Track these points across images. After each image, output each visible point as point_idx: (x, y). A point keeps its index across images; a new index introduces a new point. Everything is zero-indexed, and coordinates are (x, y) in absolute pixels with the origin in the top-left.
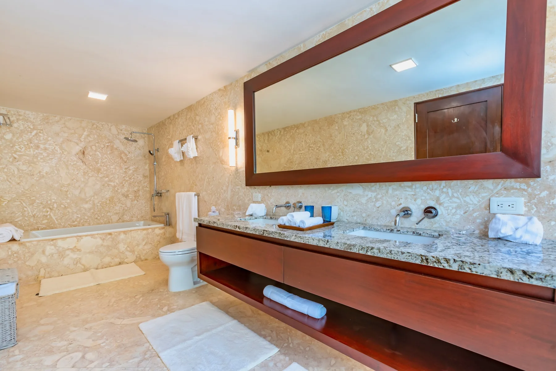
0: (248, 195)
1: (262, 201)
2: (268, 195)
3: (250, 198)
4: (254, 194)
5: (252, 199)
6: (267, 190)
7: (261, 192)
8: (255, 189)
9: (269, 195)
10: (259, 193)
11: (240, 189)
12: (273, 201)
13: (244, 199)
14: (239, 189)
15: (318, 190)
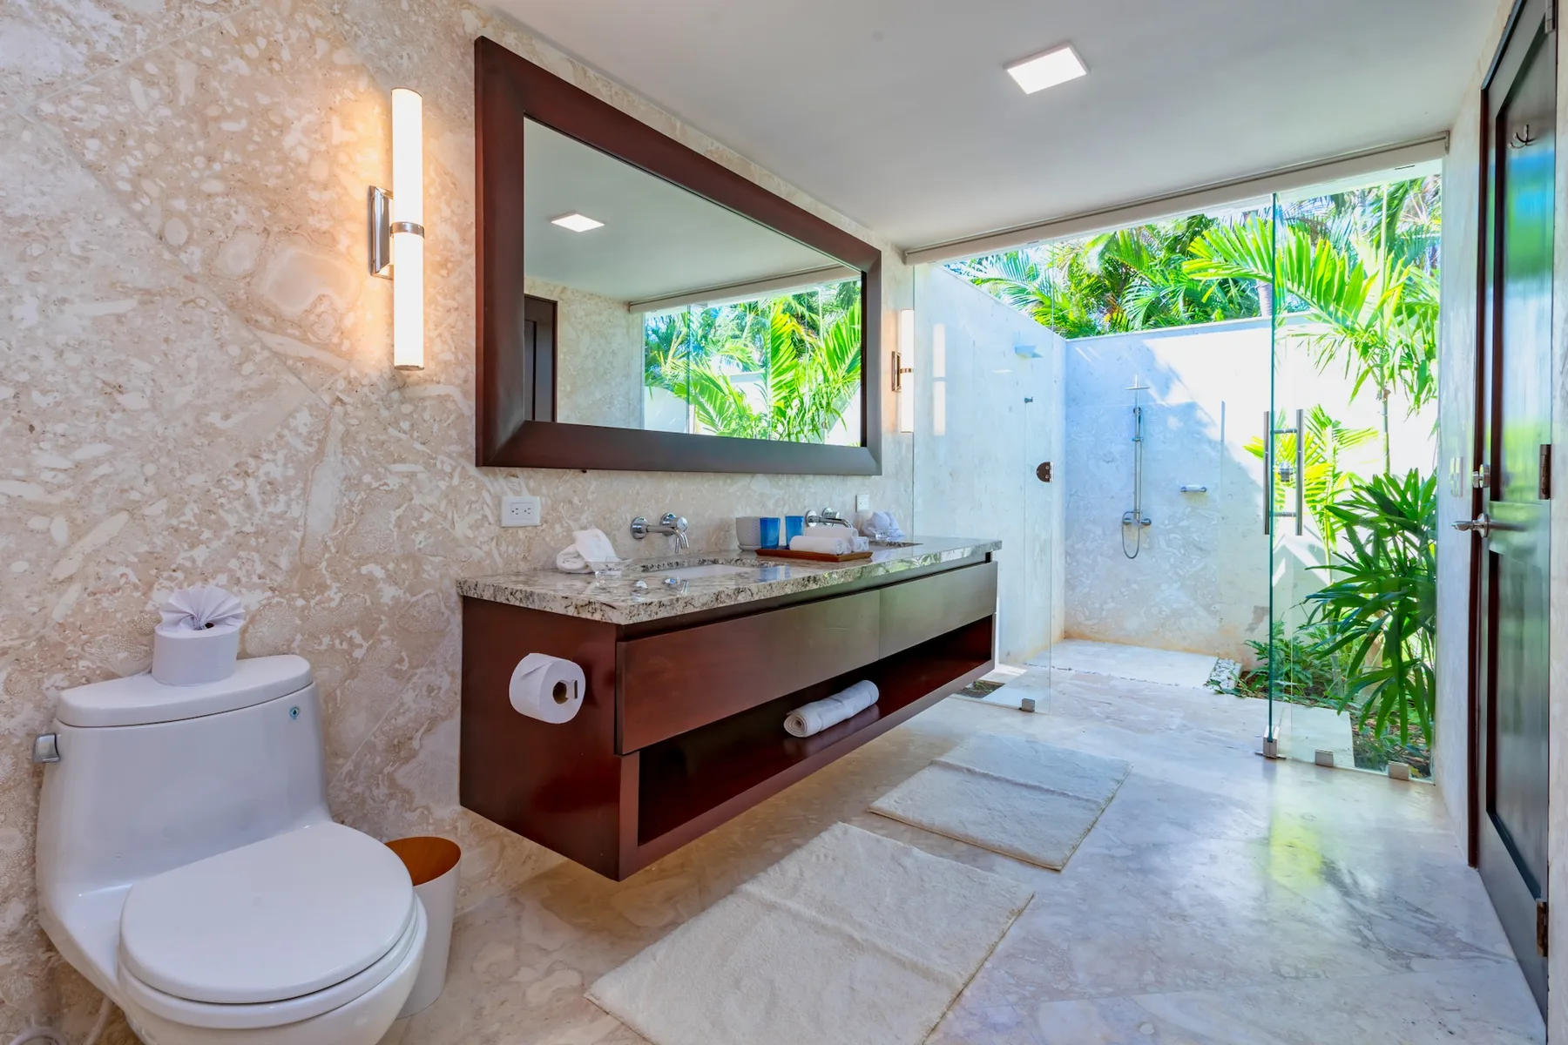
0: (471, 503)
1: (546, 522)
2: (571, 502)
3: (485, 517)
4: (509, 498)
5: (499, 520)
6: (568, 485)
7: (544, 491)
8: (513, 479)
9: (576, 500)
10: (533, 492)
11: (420, 476)
12: (590, 519)
13: (447, 525)
14: (412, 476)
15: (706, 486)
